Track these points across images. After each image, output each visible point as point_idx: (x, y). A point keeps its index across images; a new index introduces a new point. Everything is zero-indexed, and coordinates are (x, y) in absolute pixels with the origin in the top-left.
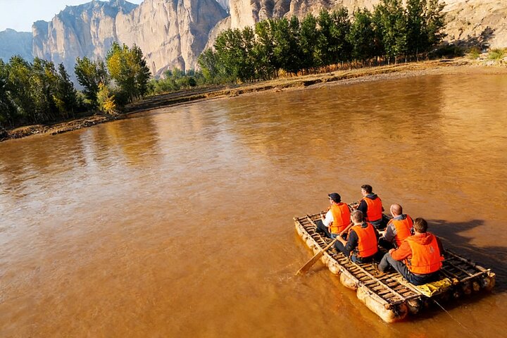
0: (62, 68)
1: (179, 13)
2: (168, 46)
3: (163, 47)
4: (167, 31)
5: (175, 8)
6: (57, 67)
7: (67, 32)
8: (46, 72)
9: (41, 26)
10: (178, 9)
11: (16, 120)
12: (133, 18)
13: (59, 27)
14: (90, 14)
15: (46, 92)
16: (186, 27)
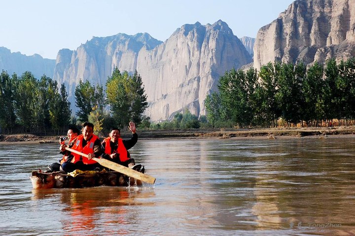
0: (63, 88)
1: (202, 54)
2: (186, 89)
3: (180, 89)
4: (187, 72)
5: (199, 47)
6: (59, 86)
7: (88, 63)
8: (48, 89)
9: (65, 54)
10: (203, 49)
11: (14, 128)
12: (155, 55)
13: (82, 56)
14: (114, 47)
15: (45, 107)
16: (207, 69)
